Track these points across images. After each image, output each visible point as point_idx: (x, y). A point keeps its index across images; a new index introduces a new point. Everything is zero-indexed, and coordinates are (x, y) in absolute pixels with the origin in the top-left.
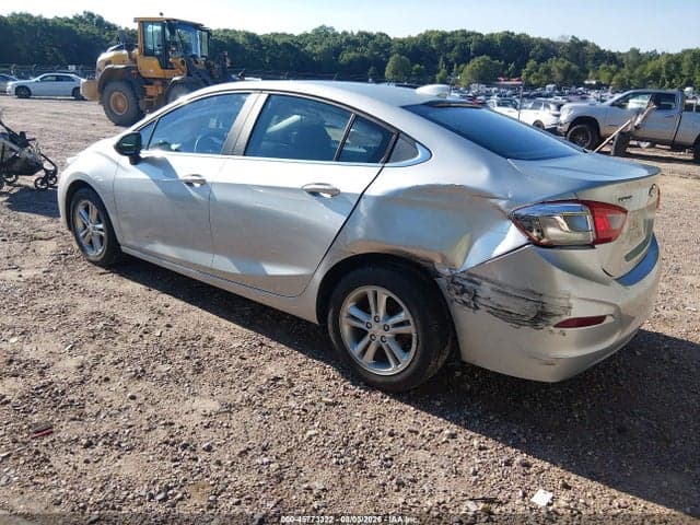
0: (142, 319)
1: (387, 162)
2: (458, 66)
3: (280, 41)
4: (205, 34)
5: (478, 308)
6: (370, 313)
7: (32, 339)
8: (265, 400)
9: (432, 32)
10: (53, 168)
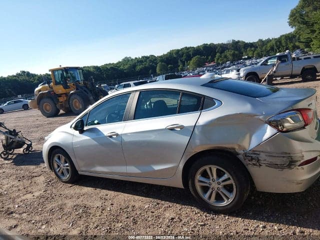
0: (98, 204)
1: (202, 110)
2: (187, 62)
3: (109, 67)
4: (81, 71)
5: (260, 165)
6: (209, 178)
7: (52, 224)
8: (172, 230)
9: (173, 50)
10: (30, 143)
